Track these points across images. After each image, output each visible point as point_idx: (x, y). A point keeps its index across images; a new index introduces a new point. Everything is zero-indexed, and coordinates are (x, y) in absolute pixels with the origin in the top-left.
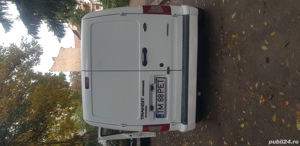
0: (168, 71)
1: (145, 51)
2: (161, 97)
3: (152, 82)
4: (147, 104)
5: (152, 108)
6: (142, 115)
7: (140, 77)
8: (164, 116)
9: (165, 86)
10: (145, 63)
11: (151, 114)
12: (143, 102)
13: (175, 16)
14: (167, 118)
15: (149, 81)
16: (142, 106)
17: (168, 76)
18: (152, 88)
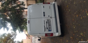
0: (51, 18)
1: (44, 13)
2: (50, 25)
3: (47, 21)
4: (46, 27)
5: (47, 28)
6: (45, 30)
7: (43, 19)
8: (51, 31)
9: (50, 22)
10: (44, 16)
11: (47, 30)
12: (44, 26)
13: (51, 4)
14: (52, 31)
15: (46, 21)
16: (44, 27)
17: (51, 19)
18: (47, 23)
